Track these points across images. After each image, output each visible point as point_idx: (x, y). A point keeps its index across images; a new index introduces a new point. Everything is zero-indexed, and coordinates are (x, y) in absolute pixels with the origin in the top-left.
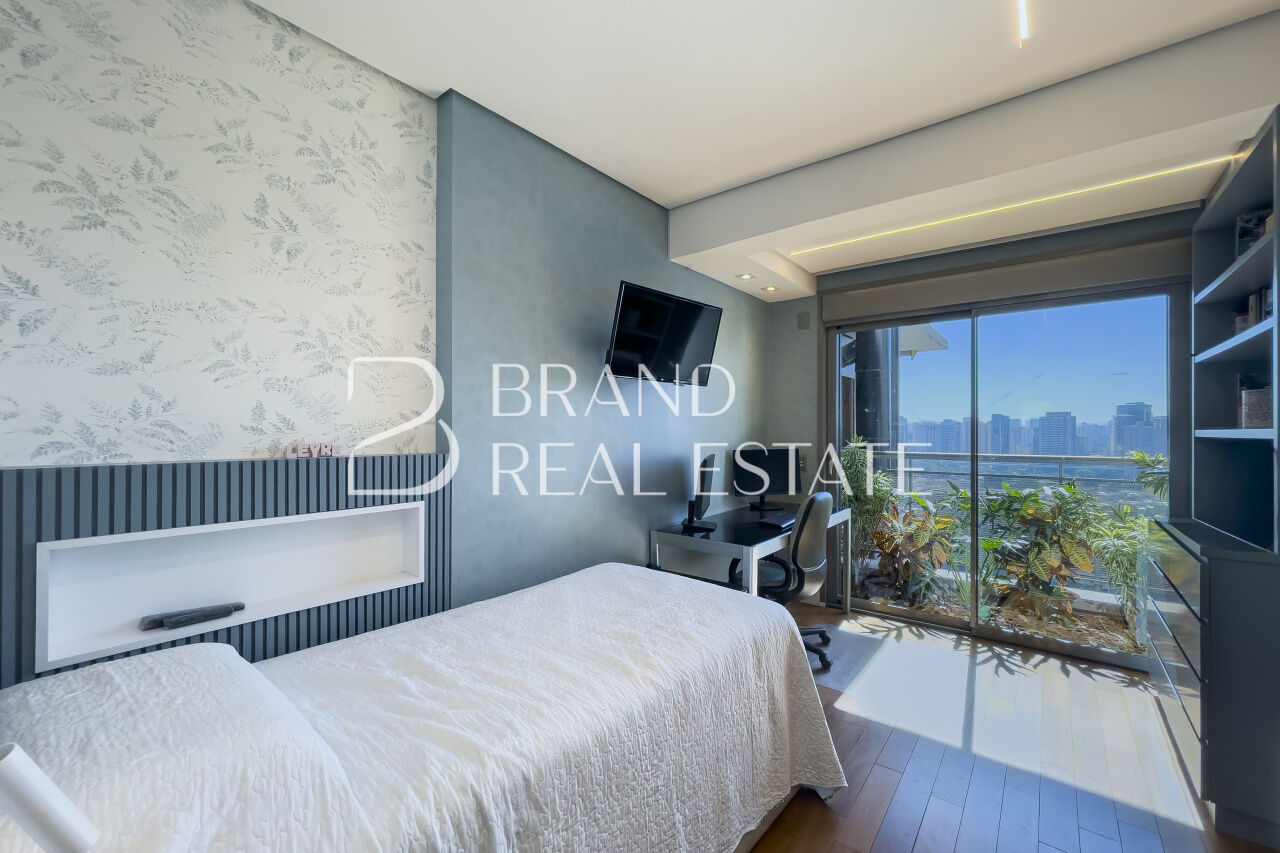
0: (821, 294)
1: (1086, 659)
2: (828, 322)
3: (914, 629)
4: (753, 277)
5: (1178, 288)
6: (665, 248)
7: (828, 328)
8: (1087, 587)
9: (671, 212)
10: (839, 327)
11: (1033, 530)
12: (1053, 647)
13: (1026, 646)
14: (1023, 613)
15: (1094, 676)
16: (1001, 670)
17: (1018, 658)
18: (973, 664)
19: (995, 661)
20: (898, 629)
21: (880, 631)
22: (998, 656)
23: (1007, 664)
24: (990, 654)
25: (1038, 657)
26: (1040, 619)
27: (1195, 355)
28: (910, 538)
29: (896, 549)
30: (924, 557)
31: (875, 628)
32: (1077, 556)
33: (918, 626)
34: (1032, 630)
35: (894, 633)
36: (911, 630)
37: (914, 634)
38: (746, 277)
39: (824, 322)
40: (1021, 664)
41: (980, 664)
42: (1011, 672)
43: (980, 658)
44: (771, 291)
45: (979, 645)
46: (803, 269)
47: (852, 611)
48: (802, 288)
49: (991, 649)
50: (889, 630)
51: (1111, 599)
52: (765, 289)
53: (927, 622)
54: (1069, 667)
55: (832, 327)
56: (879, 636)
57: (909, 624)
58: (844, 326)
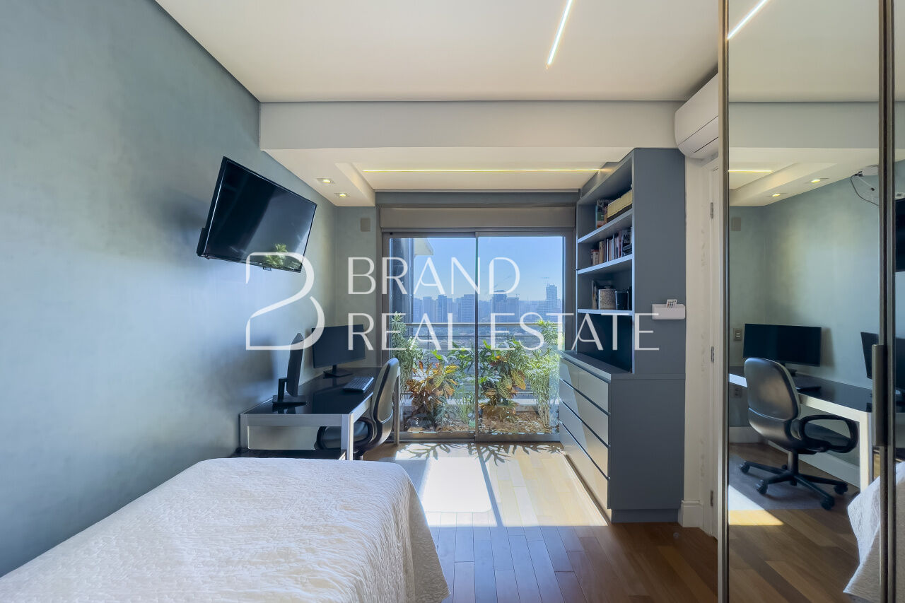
0: (379, 207)
1: (530, 441)
2: (384, 229)
3: (442, 446)
4: (332, 182)
5: (569, 232)
6: (257, 139)
7: (383, 233)
8: (524, 397)
9: (262, 105)
10: (391, 233)
11: (499, 368)
12: (516, 438)
13: (504, 441)
14: (493, 419)
15: (539, 450)
16: (497, 460)
17: (503, 450)
18: (483, 463)
19: (493, 456)
20: (433, 448)
21: (424, 453)
22: (492, 452)
23: (499, 456)
24: (488, 452)
25: (512, 447)
26: (502, 421)
27: (578, 270)
28: (431, 381)
29: (423, 390)
30: (439, 393)
31: (419, 452)
32: (519, 380)
33: (444, 443)
34: (500, 429)
35: (432, 452)
36: (441, 448)
37: (443, 449)
38: (326, 181)
39: (381, 228)
40: (506, 454)
41: (486, 461)
42: (502, 461)
43: (485, 455)
44: (342, 197)
45: (481, 447)
46: (368, 184)
47: (401, 442)
48: (367, 200)
49: (488, 449)
50: (428, 451)
51: (532, 402)
52: (338, 194)
53: (448, 439)
54: (526, 448)
55: (387, 233)
56: (423, 457)
57: (439, 443)
58: (395, 233)
